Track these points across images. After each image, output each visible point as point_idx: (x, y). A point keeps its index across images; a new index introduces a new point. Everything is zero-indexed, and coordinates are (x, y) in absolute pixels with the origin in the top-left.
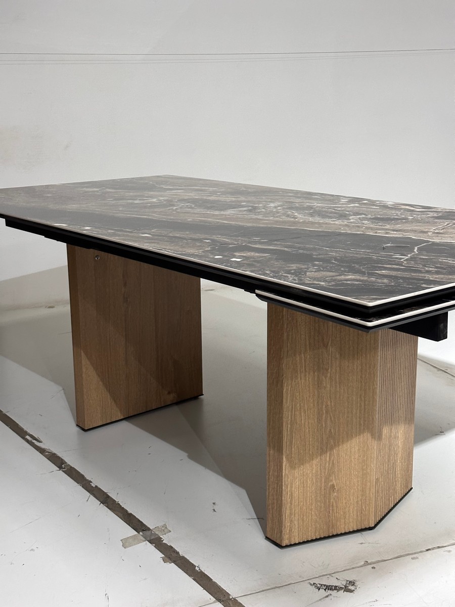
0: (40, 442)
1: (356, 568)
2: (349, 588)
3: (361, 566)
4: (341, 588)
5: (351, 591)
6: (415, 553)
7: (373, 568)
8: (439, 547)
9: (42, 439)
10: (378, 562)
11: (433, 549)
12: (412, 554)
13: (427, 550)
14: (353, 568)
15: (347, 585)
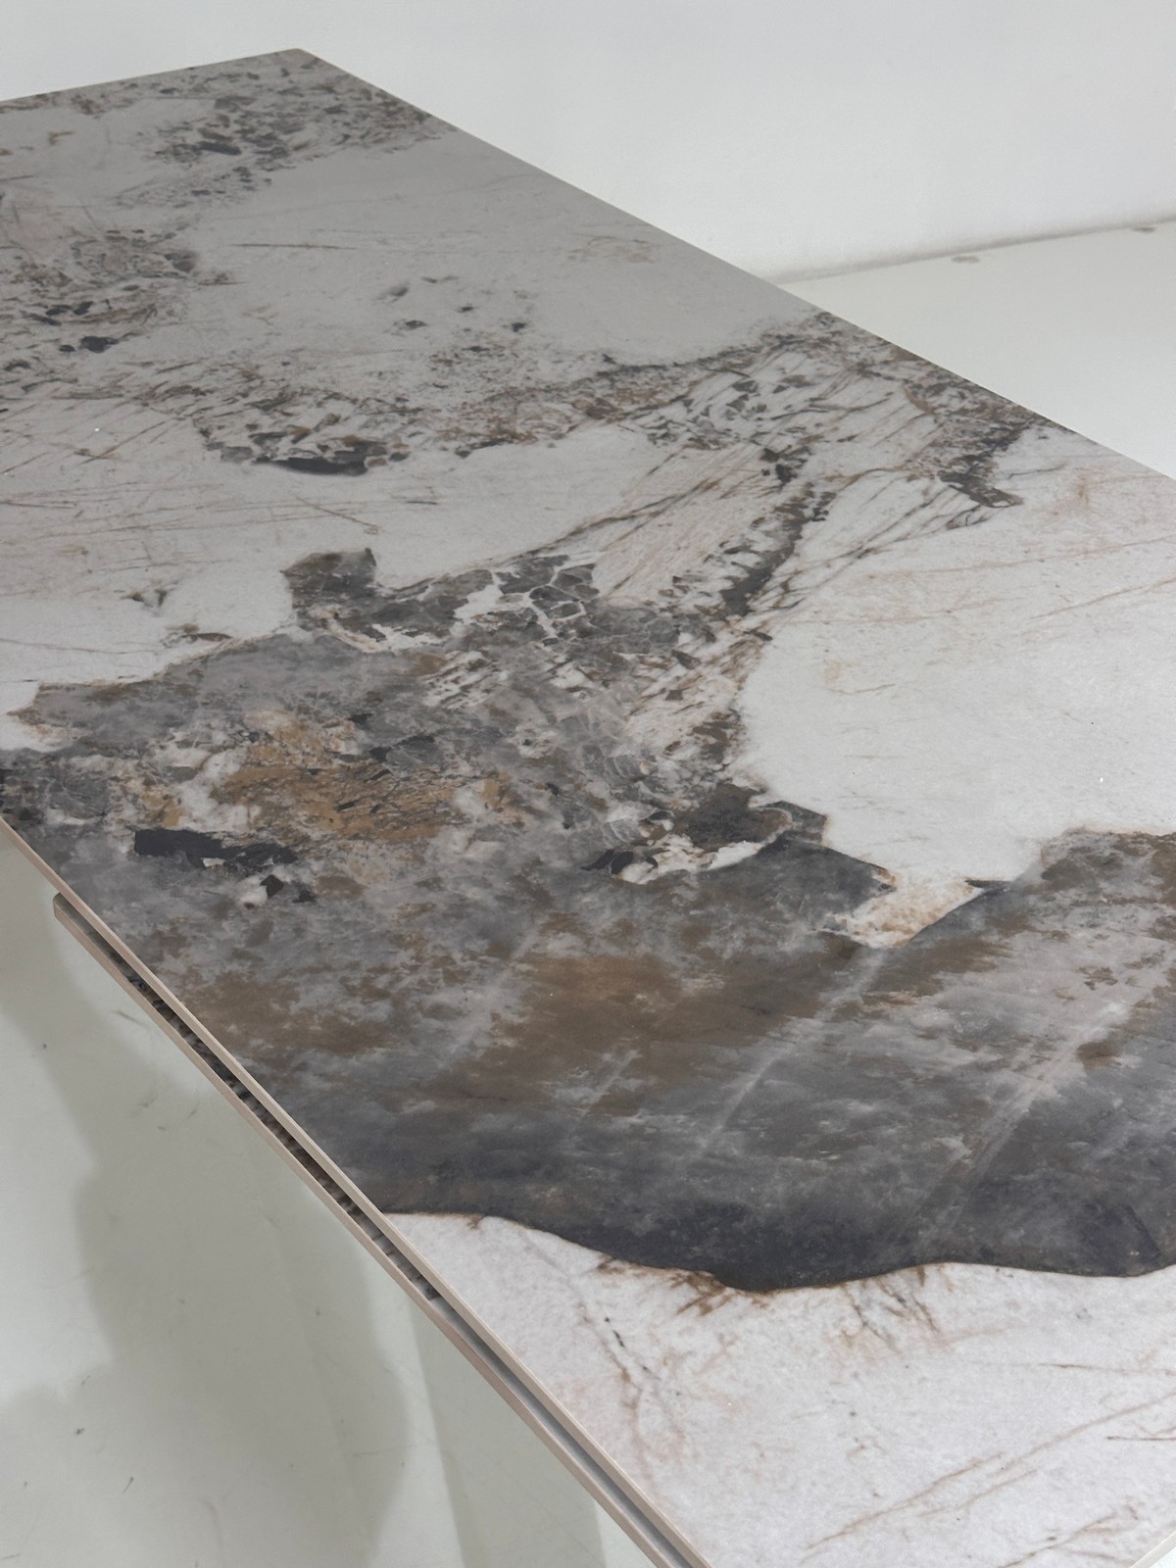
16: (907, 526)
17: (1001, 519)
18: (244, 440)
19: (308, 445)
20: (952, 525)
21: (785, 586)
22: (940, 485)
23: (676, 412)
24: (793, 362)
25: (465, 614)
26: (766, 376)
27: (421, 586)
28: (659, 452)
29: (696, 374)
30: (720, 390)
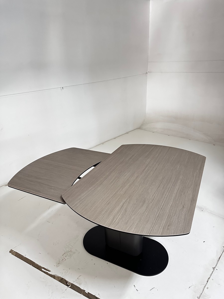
0: (50, 271)
8: (209, 279)
9: (49, 269)
12: (205, 286)
13: (207, 282)
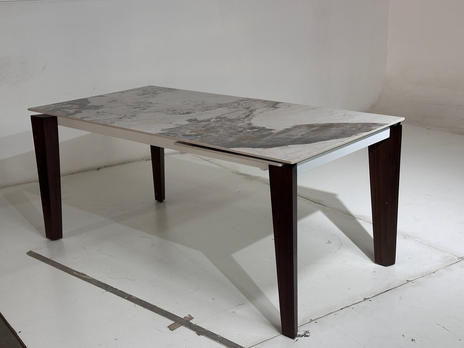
1: (306, 323)
2: (306, 334)
3: (309, 323)
4: (303, 335)
5: (307, 336)
6: (335, 312)
7: (315, 322)
8: (347, 307)
9: (85, 274)
10: (317, 319)
11: (344, 308)
12: (334, 312)
13: (341, 309)
14: (305, 324)
15: (305, 333)
16: (267, 110)
17: (278, 109)
18: (172, 113)
19: (181, 113)
20: (272, 110)
21: (253, 115)
22: (269, 108)
23: (231, 106)
24: (244, 102)
25: (212, 121)
26: (242, 103)
27: (205, 120)
28: (230, 109)
29: (232, 104)
30: (236, 105)
